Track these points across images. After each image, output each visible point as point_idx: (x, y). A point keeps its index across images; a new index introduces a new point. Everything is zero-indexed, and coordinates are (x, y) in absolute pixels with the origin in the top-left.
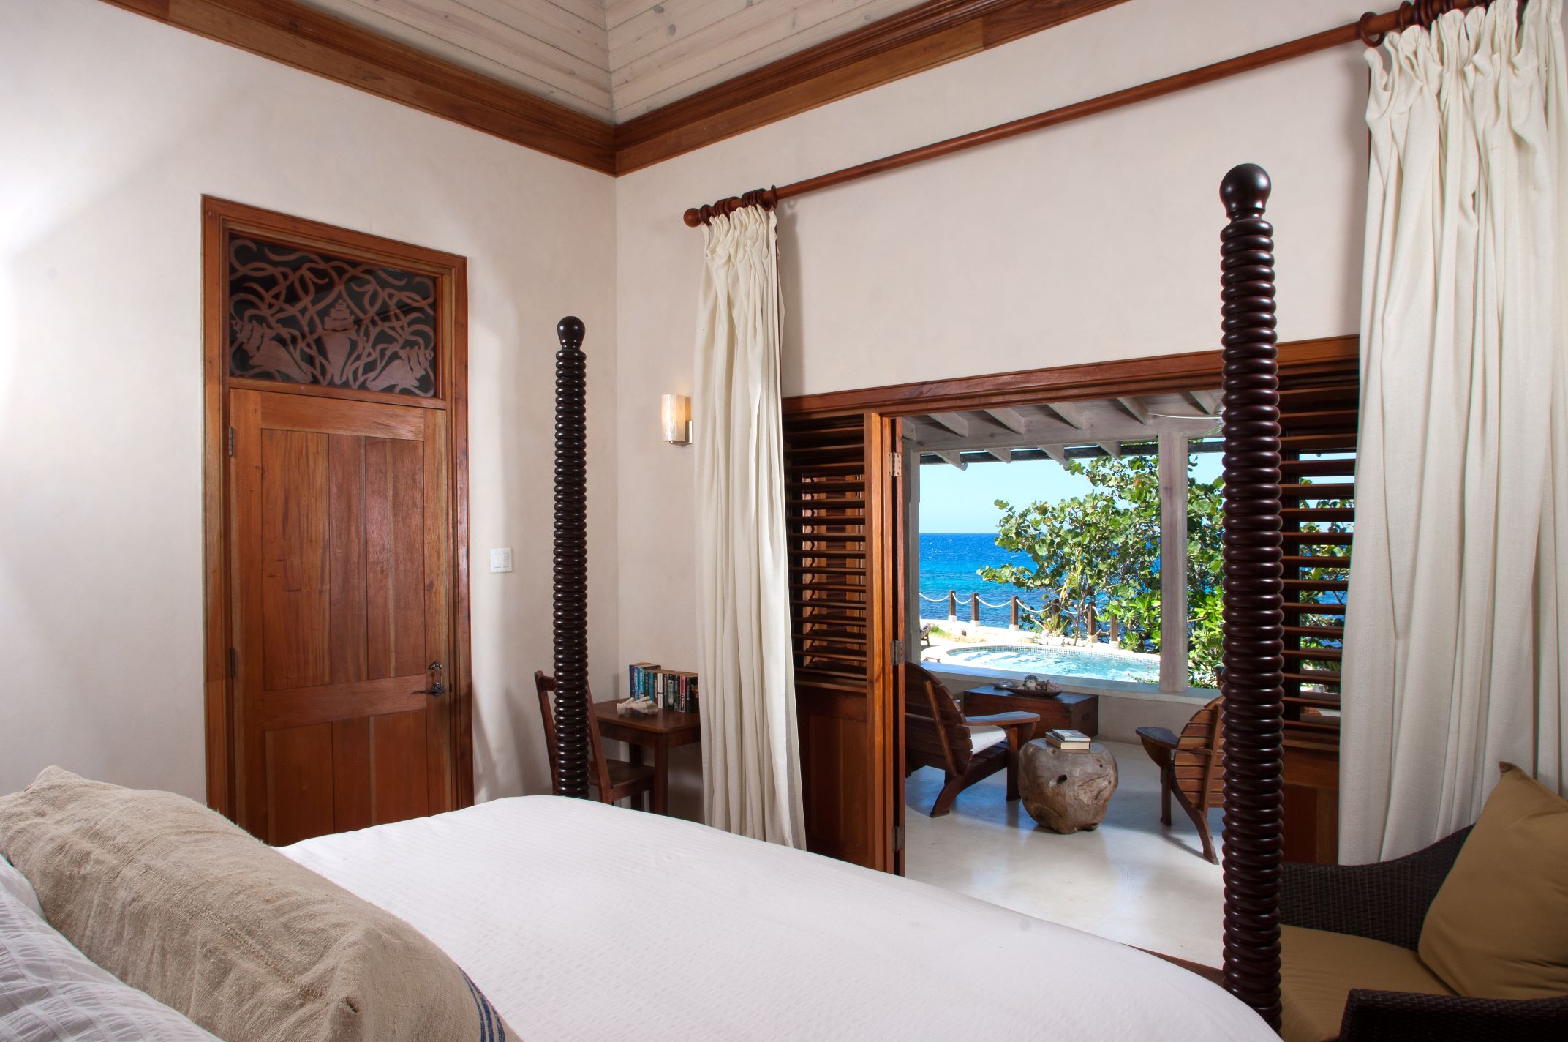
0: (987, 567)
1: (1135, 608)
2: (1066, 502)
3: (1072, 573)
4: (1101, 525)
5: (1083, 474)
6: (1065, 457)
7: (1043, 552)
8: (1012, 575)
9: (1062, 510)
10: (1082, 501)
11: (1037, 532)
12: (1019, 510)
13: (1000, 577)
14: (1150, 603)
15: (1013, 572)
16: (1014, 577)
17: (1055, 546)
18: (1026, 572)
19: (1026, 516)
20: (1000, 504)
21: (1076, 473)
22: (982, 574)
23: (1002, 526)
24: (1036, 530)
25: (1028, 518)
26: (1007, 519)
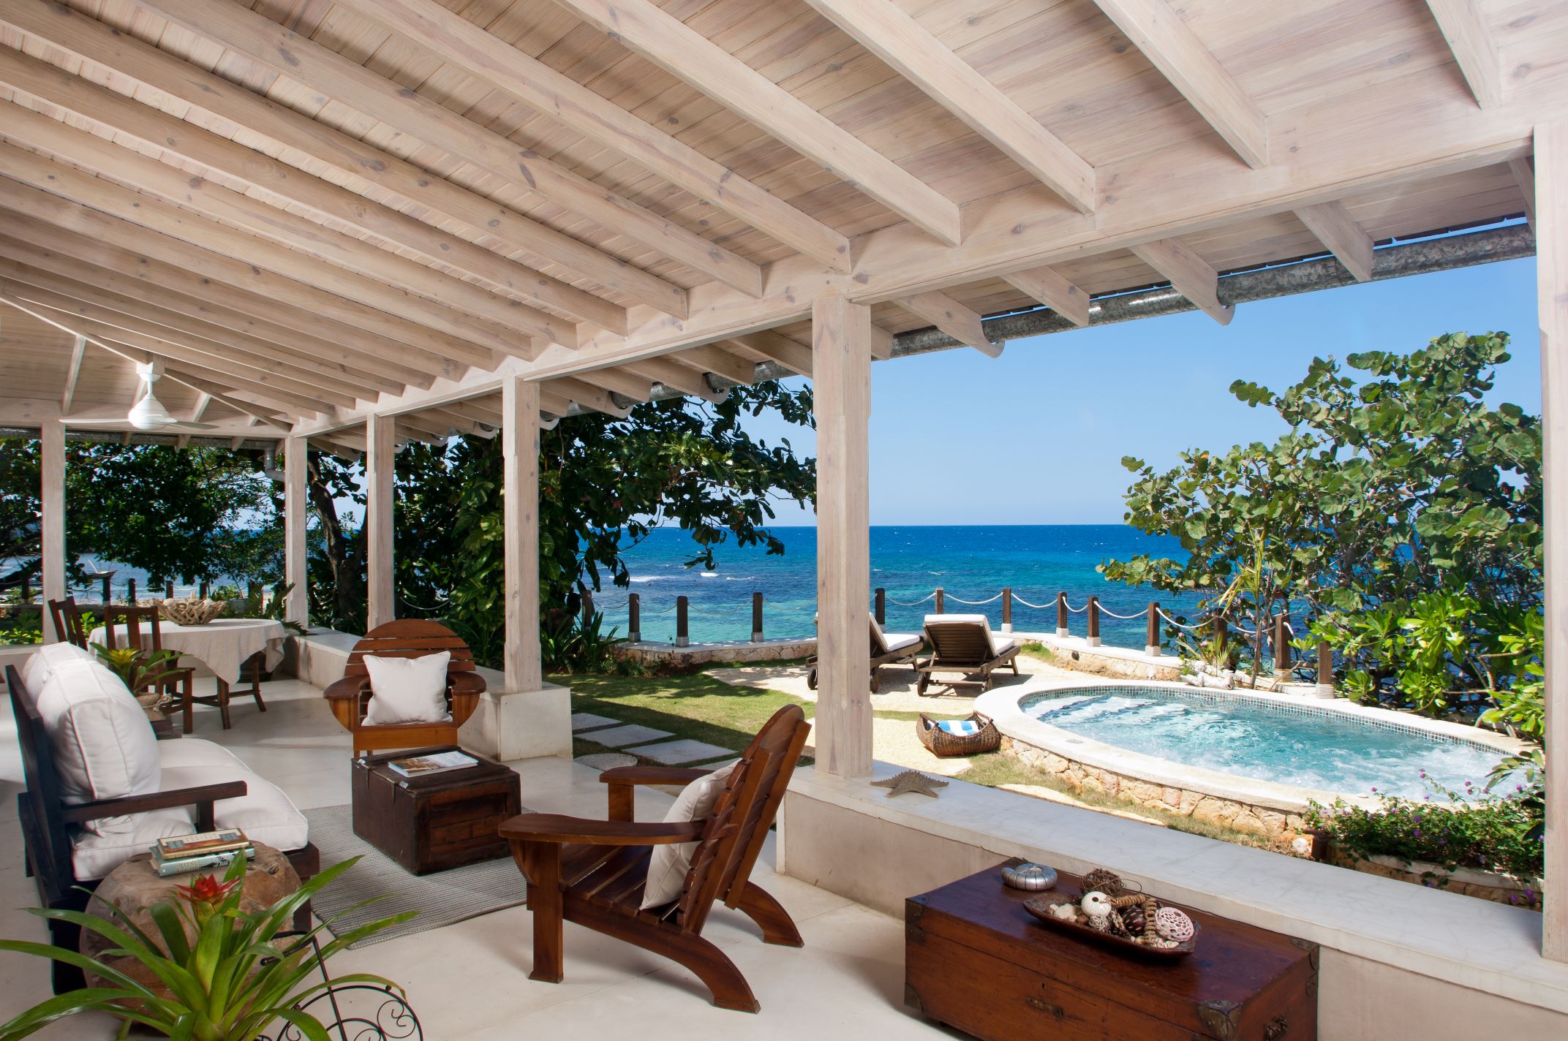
0: (1112, 561)
1: (1365, 630)
2: (1242, 451)
3: (1248, 569)
4: (1305, 484)
5: (1270, 404)
6: (1221, 300)
7: (1198, 532)
8: (1149, 572)
9: (1234, 463)
10: (1270, 449)
11: (1190, 503)
12: (1160, 471)
13: (1131, 575)
14: (1394, 621)
15: (1151, 567)
16: (1152, 574)
17: (1220, 524)
18: (1173, 566)
19: (1171, 480)
20: (1132, 464)
21: (1259, 404)
22: (1104, 571)
23: (1132, 496)
24: (1187, 499)
25: (1176, 483)
26: (1140, 488)
